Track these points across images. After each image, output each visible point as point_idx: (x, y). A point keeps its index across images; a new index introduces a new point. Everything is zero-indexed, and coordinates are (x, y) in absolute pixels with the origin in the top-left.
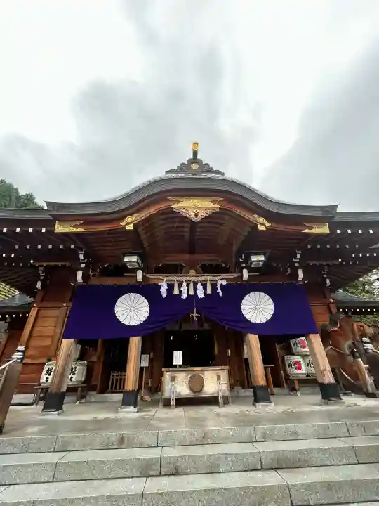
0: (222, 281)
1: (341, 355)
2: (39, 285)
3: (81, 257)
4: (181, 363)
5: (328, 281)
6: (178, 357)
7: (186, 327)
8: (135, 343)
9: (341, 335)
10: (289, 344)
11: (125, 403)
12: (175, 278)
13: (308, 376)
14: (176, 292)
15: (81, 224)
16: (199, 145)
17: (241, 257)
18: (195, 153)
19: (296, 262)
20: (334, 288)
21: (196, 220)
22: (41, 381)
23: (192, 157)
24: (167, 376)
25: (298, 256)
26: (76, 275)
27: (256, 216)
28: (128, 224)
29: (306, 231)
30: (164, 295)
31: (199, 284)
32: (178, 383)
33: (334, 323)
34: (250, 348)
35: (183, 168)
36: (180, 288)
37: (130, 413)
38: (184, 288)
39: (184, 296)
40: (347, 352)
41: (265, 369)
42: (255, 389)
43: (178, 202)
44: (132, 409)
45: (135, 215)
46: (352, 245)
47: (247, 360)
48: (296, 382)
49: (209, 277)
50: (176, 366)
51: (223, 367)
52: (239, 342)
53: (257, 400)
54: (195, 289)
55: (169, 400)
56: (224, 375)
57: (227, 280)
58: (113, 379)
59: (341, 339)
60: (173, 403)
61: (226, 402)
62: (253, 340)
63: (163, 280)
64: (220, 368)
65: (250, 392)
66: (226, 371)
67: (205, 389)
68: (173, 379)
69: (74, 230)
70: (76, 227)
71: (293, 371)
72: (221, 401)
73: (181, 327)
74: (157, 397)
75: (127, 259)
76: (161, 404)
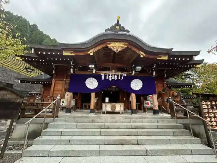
0: (125, 74)
1: (163, 101)
2: (54, 72)
3: (72, 63)
4: (108, 101)
5: (165, 75)
6: (107, 99)
7: (109, 89)
8: (93, 95)
9: (165, 95)
10: (146, 97)
11: (91, 112)
12: (107, 73)
13: (151, 107)
14: (107, 78)
15: (73, 52)
16: (120, 18)
17: (133, 66)
18: (118, 21)
19: (154, 69)
20: (167, 78)
21: (117, 52)
22: (61, 104)
23: (116, 23)
24: (104, 105)
25: (155, 66)
26: (70, 70)
27: (140, 51)
28: (91, 53)
29: (159, 58)
30: (103, 79)
31: (116, 75)
32: (107, 107)
33: (164, 90)
34: (132, 98)
35: (113, 28)
36: (109, 76)
37: (93, 115)
38: (110, 76)
39: (110, 79)
40: (166, 100)
41: (136, 105)
42: (132, 110)
43: (110, 44)
44: (93, 114)
45: (93, 49)
46: (176, 63)
47: (130, 102)
48: (146, 109)
49: (120, 73)
50: (106, 102)
51: (122, 103)
52: (128, 96)
53: (132, 113)
54: (114, 77)
55: (105, 112)
56: (122, 106)
57: (127, 74)
58: (84, 106)
59: (165, 96)
60: (106, 113)
61: (123, 113)
62: (134, 96)
63: (102, 73)
64: (121, 103)
65: (131, 111)
66: (123, 105)
67: (116, 109)
68: (106, 106)
69: (70, 54)
70: (71, 53)
71: (146, 106)
72: (121, 113)
73: (108, 89)
74: (100, 111)
75: (90, 66)
76: (102, 113)
